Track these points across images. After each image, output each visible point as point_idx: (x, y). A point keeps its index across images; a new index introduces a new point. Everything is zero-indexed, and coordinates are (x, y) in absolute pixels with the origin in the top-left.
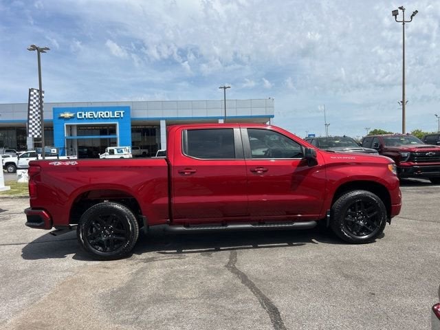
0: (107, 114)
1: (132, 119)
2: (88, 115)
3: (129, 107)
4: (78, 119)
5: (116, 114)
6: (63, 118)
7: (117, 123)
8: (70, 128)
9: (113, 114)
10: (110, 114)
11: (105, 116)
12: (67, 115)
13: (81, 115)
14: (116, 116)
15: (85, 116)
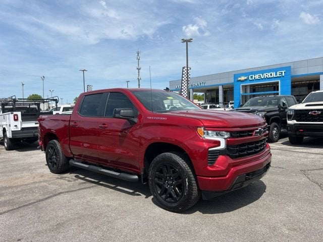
0: (271, 74)
1: (292, 77)
2: (257, 77)
3: (290, 67)
4: (250, 80)
5: (278, 74)
6: (240, 80)
7: (279, 81)
8: (245, 87)
9: (276, 74)
10: (274, 75)
11: (270, 77)
12: (243, 78)
13: (252, 77)
14: (278, 76)
15: (255, 78)
